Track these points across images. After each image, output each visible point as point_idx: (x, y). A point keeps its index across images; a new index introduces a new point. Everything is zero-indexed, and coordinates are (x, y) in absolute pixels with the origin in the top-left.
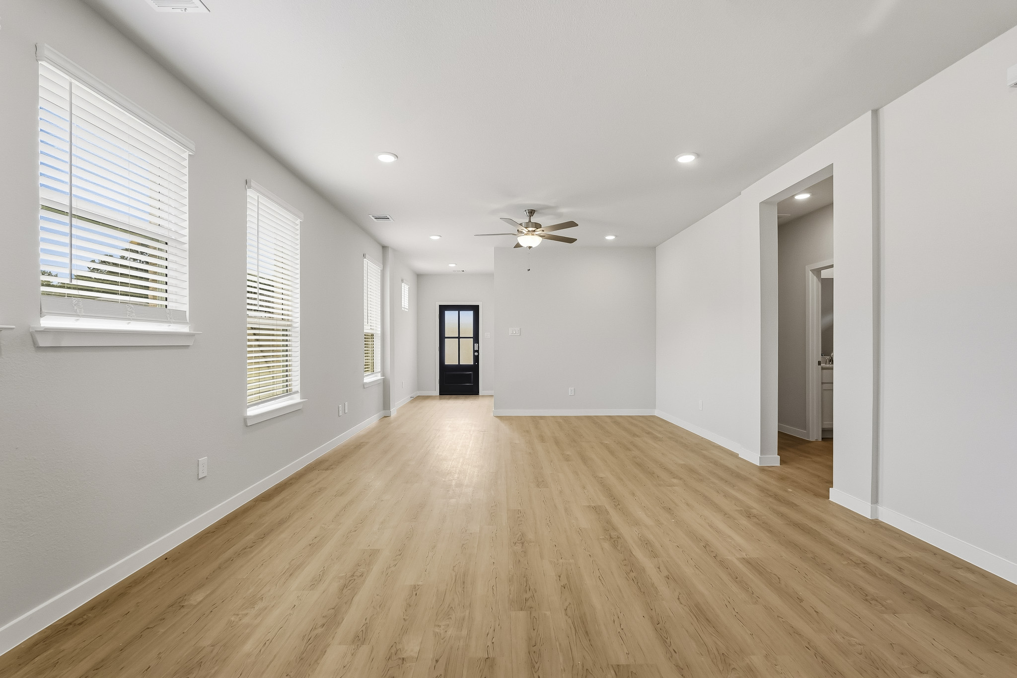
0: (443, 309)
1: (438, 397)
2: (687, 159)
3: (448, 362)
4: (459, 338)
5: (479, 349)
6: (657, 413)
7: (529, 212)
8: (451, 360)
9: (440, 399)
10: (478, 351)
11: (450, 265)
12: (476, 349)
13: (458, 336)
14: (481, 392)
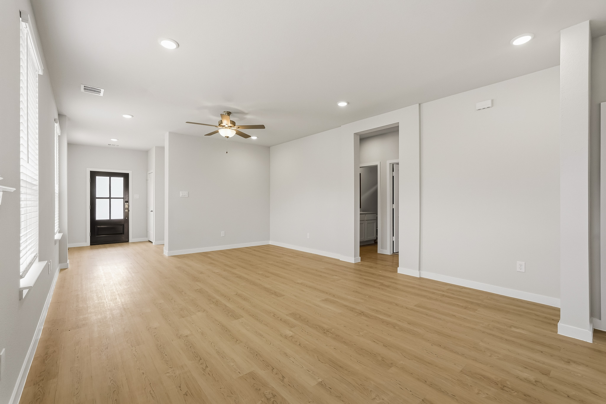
0: (94, 175)
1: (89, 248)
2: (342, 104)
3: (99, 217)
4: (110, 198)
5: (129, 207)
6: (271, 243)
7: (227, 113)
8: (101, 215)
9: (91, 249)
10: (128, 209)
11: (112, 140)
12: (126, 206)
13: (109, 197)
14: (131, 239)
